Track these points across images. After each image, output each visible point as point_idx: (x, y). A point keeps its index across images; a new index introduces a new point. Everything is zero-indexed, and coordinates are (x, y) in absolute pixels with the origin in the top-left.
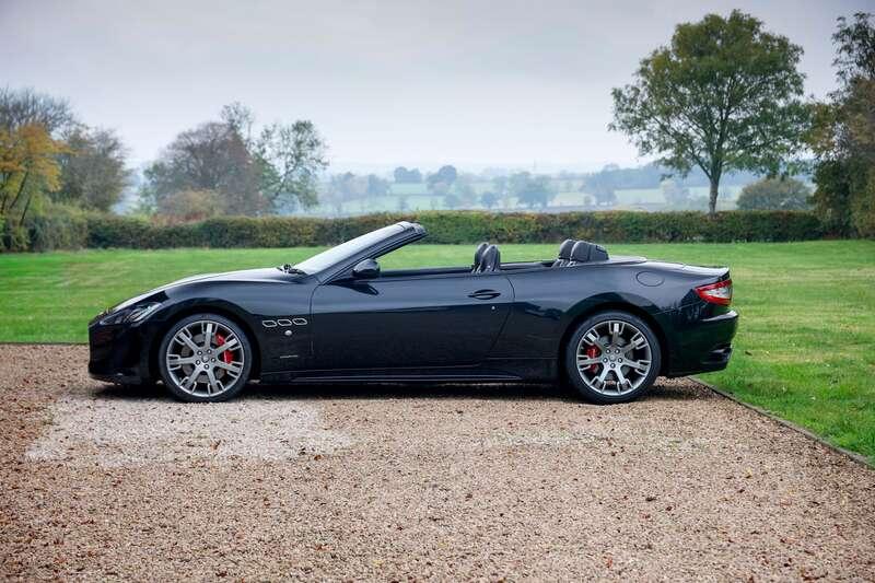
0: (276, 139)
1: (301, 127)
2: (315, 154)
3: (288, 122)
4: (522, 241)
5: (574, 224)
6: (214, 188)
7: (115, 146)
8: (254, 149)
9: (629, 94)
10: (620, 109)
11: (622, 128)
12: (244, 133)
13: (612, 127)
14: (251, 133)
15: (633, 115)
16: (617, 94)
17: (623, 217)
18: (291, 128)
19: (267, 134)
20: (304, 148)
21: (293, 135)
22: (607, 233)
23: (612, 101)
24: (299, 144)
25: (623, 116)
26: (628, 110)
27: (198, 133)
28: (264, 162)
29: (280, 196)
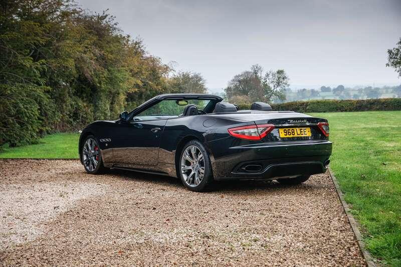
0: (271, 77)
1: (280, 72)
2: (285, 81)
3: (275, 71)
4: (351, 110)
5: (372, 104)
6: (247, 95)
7: (200, 79)
8: (263, 81)
9: (395, 52)
10: (391, 58)
11: (392, 65)
12: (259, 74)
13: (388, 65)
14: (262, 75)
15: (396, 60)
16: (390, 52)
17: (393, 100)
18: (276, 72)
19: (268, 75)
20: (281, 80)
21: (276, 75)
22: (386, 107)
23: (387, 55)
24: (279, 78)
25: (392, 60)
26: (394, 58)
27: (242, 75)
28: (266, 85)
29: (272, 97)
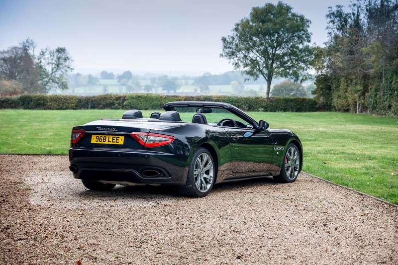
0: (47, 55)
1: (61, 50)
2: (67, 64)
3: (54, 48)
6: (15, 79)
8: (36, 61)
9: (229, 40)
10: (225, 47)
11: (226, 56)
12: (30, 52)
13: (221, 55)
14: (35, 52)
15: (231, 50)
16: (224, 40)
18: (55, 50)
19: (43, 53)
20: (61, 61)
21: (56, 54)
23: (222, 43)
24: (59, 58)
25: (227, 50)
26: (229, 47)
27: (8, 52)
28: (41, 67)
29: (49, 84)
